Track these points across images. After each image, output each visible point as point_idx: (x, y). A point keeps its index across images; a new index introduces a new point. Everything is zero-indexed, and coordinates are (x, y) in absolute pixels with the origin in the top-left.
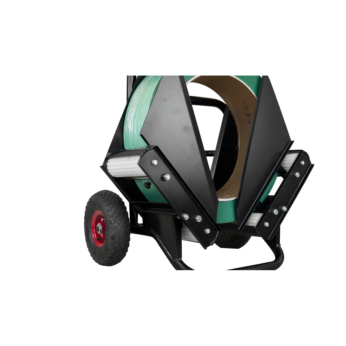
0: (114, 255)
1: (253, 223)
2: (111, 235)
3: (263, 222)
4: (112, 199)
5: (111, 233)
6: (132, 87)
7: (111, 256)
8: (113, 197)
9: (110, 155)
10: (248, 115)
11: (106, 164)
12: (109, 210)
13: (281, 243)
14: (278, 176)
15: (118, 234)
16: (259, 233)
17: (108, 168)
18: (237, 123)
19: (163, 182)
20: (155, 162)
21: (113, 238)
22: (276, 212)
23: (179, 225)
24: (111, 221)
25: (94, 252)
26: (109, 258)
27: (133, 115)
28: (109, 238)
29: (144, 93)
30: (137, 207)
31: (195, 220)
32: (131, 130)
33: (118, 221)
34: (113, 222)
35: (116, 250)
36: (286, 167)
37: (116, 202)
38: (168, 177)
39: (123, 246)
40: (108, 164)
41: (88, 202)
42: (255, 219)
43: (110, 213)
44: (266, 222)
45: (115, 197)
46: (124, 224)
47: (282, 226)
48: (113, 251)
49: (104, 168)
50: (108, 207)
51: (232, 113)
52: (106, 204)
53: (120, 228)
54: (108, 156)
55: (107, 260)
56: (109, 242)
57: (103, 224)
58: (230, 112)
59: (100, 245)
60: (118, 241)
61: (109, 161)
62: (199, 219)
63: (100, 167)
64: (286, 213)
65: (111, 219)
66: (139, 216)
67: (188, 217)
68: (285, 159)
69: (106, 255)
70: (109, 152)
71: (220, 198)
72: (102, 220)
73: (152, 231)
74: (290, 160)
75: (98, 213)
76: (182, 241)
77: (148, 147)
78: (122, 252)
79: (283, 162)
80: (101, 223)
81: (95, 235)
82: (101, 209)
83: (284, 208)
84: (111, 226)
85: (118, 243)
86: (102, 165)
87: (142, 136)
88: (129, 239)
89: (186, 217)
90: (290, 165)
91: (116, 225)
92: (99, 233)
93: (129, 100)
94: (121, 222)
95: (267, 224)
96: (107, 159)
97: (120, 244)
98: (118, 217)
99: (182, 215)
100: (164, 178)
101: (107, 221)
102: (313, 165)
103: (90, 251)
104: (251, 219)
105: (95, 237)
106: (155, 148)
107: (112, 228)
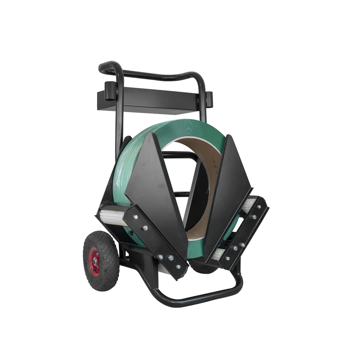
0: (107, 284)
1: (217, 258)
2: (104, 268)
3: (225, 256)
4: (105, 239)
5: (104, 266)
6: (120, 149)
7: (104, 284)
8: (106, 238)
9: (102, 206)
10: (216, 167)
11: (99, 214)
12: (103, 248)
13: (241, 272)
14: (240, 217)
15: (109, 267)
16: (221, 266)
17: (101, 217)
18: (208, 172)
19: (142, 231)
20: (136, 217)
21: (106, 271)
22: (235, 248)
23: (156, 262)
24: (104, 258)
25: (91, 280)
26: (103, 286)
27: (119, 175)
28: (103, 270)
29: (129, 157)
30: (125, 247)
31: (168, 259)
32: (119, 188)
33: (110, 257)
34: (105, 258)
35: (108, 279)
36: (245, 210)
37: (108, 242)
38: (146, 228)
39: (114, 277)
40: (101, 214)
41: (86, 239)
42: (219, 254)
43: (103, 251)
44: (228, 257)
45: (107, 237)
46: (114, 260)
47: (242, 257)
48: (106, 281)
49: (98, 216)
50: (102, 246)
51: (203, 164)
52: (100, 244)
53: (111, 263)
54: (101, 207)
55: (101, 287)
56: (103, 274)
57: (98, 258)
58: (201, 162)
59: (96, 275)
60: (109, 273)
61: (101, 211)
62: (171, 258)
63: (95, 215)
64: (244, 249)
65: (104, 256)
66: (126, 252)
67: (163, 258)
68: (246, 203)
69: (101, 283)
70: (101, 203)
71: (191, 238)
72: (97, 254)
73: (136, 266)
74: (249, 204)
75: (93, 249)
76: (159, 272)
77: (131, 205)
78: (113, 281)
79: (244, 206)
80: (96, 257)
81: (92, 267)
82: (96, 247)
83: (243, 245)
84: (104, 261)
85: (110, 275)
86: (96, 215)
87: (126, 195)
88: (118, 271)
89: (161, 257)
90: (249, 209)
91: (108, 260)
92: (95, 265)
93: (117, 160)
94: (112, 258)
95: (228, 258)
96: (100, 210)
97: (111, 275)
98: (110, 254)
99: (157, 256)
100: (143, 228)
101: (101, 256)
102: (268, 208)
103: (88, 278)
104: (216, 254)
105: (92, 268)
106: (136, 206)
107: (104, 262)
